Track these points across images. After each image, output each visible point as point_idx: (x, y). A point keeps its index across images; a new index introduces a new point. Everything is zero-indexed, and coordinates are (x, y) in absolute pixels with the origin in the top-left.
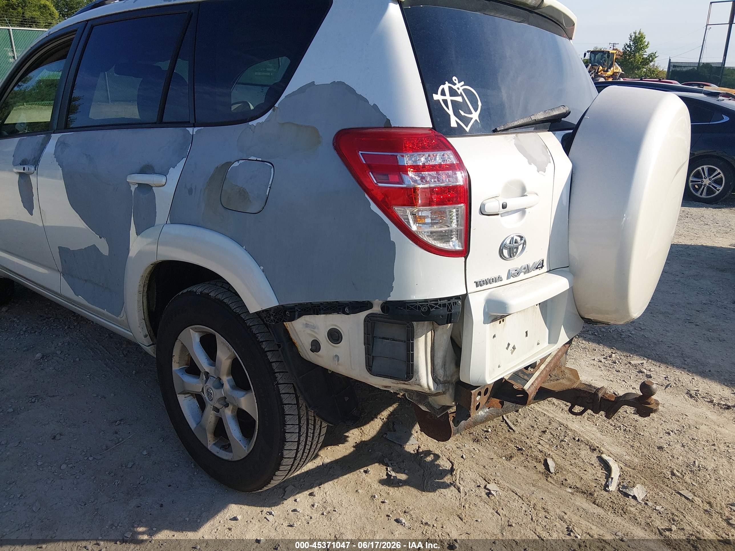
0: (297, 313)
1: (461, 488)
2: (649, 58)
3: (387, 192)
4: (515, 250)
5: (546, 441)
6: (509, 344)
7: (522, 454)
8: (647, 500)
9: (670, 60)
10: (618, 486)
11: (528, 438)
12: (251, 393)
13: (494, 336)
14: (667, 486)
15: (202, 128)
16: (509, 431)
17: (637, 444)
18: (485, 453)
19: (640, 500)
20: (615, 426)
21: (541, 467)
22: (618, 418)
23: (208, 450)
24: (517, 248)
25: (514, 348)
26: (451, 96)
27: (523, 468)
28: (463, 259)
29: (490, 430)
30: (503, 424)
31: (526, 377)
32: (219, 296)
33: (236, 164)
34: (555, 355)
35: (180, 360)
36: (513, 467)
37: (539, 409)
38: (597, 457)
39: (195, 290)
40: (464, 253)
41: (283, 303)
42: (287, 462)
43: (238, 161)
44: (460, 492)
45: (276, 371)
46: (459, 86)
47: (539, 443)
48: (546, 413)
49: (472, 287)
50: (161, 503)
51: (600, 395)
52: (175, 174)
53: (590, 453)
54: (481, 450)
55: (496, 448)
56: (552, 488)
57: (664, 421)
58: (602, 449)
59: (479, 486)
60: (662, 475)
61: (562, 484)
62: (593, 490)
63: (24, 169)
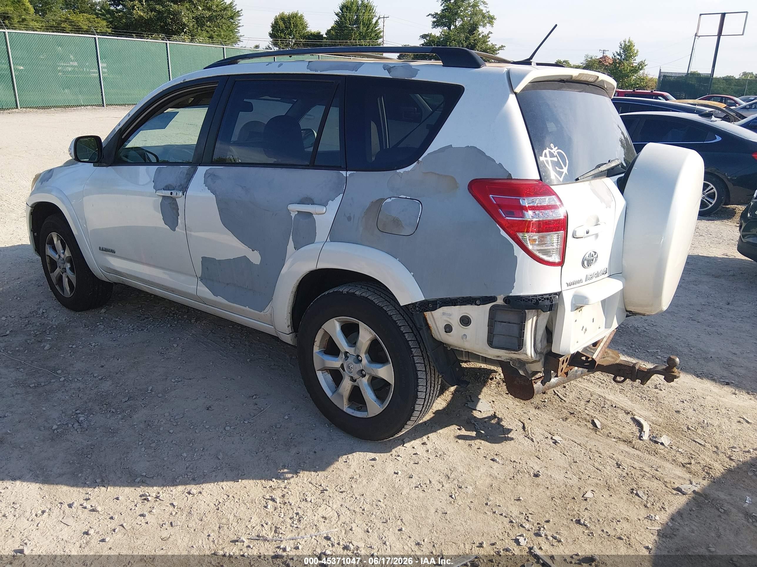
0: (438, 305)
1: (534, 439)
2: (639, 66)
3: (513, 224)
4: (591, 261)
5: (591, 407)
6: (583, 327)
7: (574, 416)
8: (672, 446)
9: (660, 69)
10: (649, 437)
11: (576, 406)
12: (389, 365)
13: (576, 321)
14: (685, 436)
15: (355, 172)
16: (561, 401)
17: (659, 409)
18: (547, 417)
19: (666, 445)
20: (641, 397)
21: (590, 425)
22: (643, 391)
23: (344, 412)
24: (593, 260)
25: (586, 330)
26: (551, 157)
27: (577, 426)
28: (560, 267)
29: (546, 400)
30: (556, 396)
31: (592, 351)
32: (364, 294)
33: (389, 200)
34: (609, 337)
35: (320, 344)
36: (569, 425)
37: (581, 386)
38: (631, 418)
39: (341, 290)
40: (561, 263)
41: (429, 298)
42: (416, 414)
43: (390, 198)
44: (533, 441)
45: (412, 347)
46: (555, 150)
47: (586, 409)
48: (586, 388)
49: (565, 286)
50: (314, 450)
51: (637, 368)
52: (334, 206)
53: (625, 415)
54: (543, 414)
55: (553, 413)
56: (600, 439)
57: (679, 394)
58: (634, 412)
59: (547, 438)
60: (681, 429)
61: (608, 436)
62: (631, 439)
63: (171, 193)
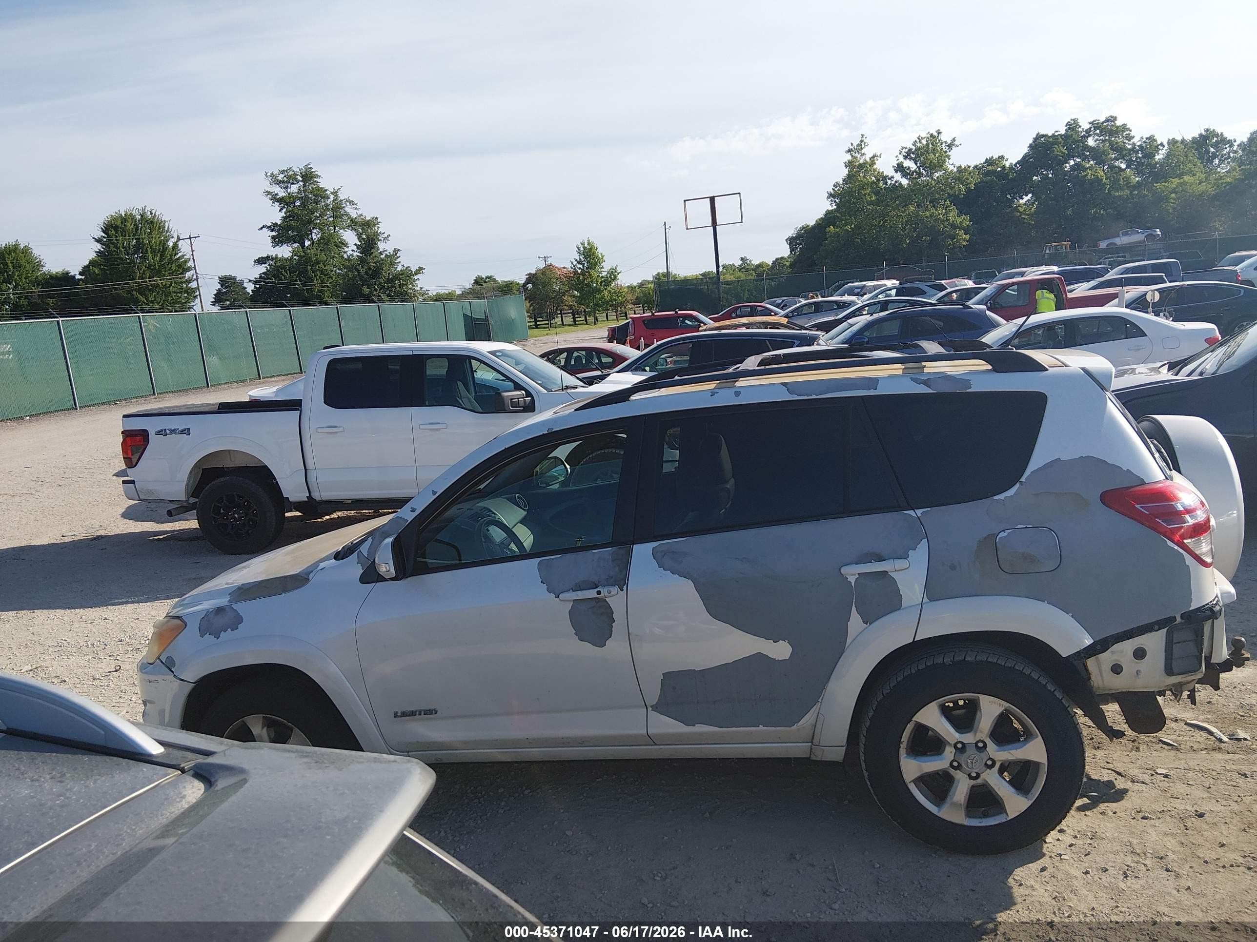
0: (1110, 644)
2: (611, 275)
3: (1175, 531)
10: (1226, 737)
12: (1037, 740)
14: (1250, 724)
15: (929, 509)
19: (1250, 739)
23: (966, 826)
33: (1002, 534)
35: (907, 745)
38: (1186, 725)
39: (939, 661)
41: (1098, 639)
43: (1004, 531)
52: (920, 556)
53: (1177, 724)
58: (1179, 718)
61: (1194, 750)
63: (599, 593)
